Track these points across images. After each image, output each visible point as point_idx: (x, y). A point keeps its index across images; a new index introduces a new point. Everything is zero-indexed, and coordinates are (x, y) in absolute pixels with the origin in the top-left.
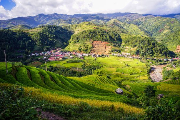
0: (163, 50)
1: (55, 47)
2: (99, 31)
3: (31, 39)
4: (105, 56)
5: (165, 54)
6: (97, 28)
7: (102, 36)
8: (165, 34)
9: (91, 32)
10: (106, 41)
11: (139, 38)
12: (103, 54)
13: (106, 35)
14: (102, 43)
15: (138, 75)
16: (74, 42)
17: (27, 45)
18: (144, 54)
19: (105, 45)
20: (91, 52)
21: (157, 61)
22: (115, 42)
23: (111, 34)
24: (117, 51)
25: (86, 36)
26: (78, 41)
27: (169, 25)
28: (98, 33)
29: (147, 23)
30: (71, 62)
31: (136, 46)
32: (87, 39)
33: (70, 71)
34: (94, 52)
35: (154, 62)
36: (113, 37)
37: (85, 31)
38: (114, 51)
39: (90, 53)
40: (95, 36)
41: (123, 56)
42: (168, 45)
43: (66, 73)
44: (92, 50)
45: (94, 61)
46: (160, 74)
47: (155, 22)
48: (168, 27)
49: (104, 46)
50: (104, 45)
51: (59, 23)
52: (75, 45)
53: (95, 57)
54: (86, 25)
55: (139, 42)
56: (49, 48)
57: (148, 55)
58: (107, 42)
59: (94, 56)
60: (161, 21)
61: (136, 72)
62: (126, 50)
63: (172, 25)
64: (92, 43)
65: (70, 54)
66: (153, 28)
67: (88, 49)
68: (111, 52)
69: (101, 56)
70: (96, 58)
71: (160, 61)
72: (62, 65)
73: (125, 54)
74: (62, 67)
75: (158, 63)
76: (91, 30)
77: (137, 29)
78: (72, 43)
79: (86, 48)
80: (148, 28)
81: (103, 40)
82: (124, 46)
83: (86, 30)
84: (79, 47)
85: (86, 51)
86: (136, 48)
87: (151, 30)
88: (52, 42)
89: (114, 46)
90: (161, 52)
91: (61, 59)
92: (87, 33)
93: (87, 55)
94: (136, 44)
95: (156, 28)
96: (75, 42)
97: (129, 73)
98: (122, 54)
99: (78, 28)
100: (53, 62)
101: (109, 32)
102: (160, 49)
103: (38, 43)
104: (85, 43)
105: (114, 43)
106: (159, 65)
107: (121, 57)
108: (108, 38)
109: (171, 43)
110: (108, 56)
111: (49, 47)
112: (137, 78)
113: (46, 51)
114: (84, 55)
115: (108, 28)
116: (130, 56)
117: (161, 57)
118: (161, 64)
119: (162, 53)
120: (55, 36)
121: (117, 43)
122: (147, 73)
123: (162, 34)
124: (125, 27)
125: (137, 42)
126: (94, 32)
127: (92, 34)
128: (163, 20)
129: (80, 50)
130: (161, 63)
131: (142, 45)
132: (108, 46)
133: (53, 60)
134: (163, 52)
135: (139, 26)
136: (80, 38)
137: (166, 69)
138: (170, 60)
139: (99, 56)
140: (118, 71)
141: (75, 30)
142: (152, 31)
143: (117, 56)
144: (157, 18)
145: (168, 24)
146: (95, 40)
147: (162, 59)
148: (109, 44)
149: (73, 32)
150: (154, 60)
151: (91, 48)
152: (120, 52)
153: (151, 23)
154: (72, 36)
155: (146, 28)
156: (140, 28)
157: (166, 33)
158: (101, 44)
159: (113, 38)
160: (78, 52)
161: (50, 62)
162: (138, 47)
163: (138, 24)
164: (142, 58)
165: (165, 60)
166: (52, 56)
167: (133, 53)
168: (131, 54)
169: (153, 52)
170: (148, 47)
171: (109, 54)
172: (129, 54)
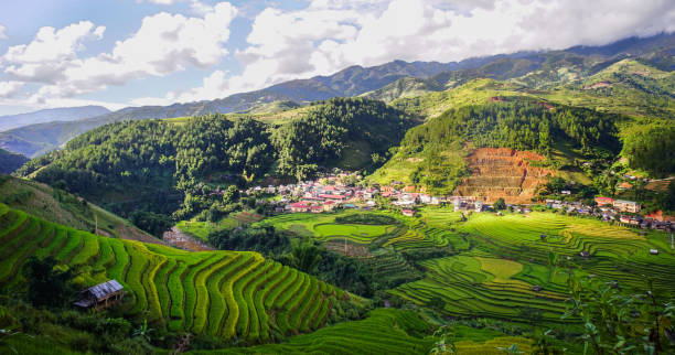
1: (337, 169)
2: (507, 109)
3: (268, 142)
4: (512, 209)
6: (504, 99)
7: (519, 128)
9: (473, 115)
10: (531, 148)
12: (503, 201)
13: (537, 124)
14: (512, 154)
16: (407, 151)
17: (248, 159)
19: (525, 162)
20: (456, 191)
22: (581, 151)
23: (566, 121)
24: (574, 192)
25: (451, 128)
26: (419, 150)
28: (503, 116)
30: (350, 222)
32: (452, 141)
34: (471, 191)
36: (572, 131)
37: (453, 112)
38: (560, 190)
39: (451, 194)
40: (489, 128)
41: (594, 214)
44: (461, 183)
45: (452, 227)
49: (519, 170)
50: (520, 164)
52: (406, 164)
53: (467, 212)
54: (476, 89)
56: (313, 172)
58: (534, 151)
59: (463, 205)
62: (623, 187)
64: (470, 155)
65: (371, 195)
67: (445, 179)
68: (547, 194)
69: (492, 211)
70: (470, 214)
72: (312, 229)
76: (474, 108)
79: (441, 176)
81: (520, 145)
83: (457, 108)
84: (415, 170)
85: (437, 184)
88: (330, 151)
89: (565, 168)
91: (328, 208)
93: (435, 201)
99: (442, 104)
101: (560, 110)
103: (285, 155)
104: (442, 154)
105: (571, 155)
108: (544, 135)
113: (303, 180)
114: (425, 199)
116: (632, 216)
120: (346, 130)
121: (589, 158)
126: (486, 114)
127: (474, 120)
129: (417, 180)
132: (536, 169)
136: (429, 136)
139: (485, 208)
140: (525, 275)
143: (564, 213)
146: (485, 146)
148: (545, 159)
149: (423, 118)
151: (461, 174)
152: (590, 194)
154: (409, 132)
158: (509, 159)
159: (572, 135)
160: (407, 187)
166: (307, 195)
167: (655, 200)
168: (643, 208)
171: (533, 200)
172: (632, 207)
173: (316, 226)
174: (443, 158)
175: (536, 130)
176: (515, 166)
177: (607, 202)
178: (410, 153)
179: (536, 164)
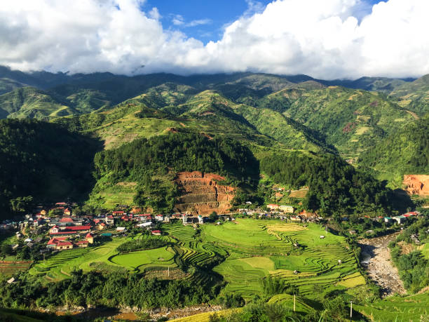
0: (376, 191)
2: (187, 140)
4: (224, 219)
5: (383, 202)
6: (179, 130)
8: (362, 138)
9: (167, 145)
10: (215, 171)
11: (307, 160)
12: (215, 213)
13: (211, 153)
14: (203, 176)
15: (337, 274)
16: (114, 176)
18: (332, 207)
19: (214, 182)
20: (175, 209)
21: (368, 227)
23: (226, 149)
24: (253, 202)
25: (153, 156)
26: (127, 174)
27: (367, 112)
28: (188, 146)
29: (305, 107)
30: (133, 250)
31: (303, 183)
32: (157, 167)
33: (146, 282)
34: (185, 208)
35: (360, 227)
37: (145, 140)
38: (246, 201)
39: (172, 211)
40: (181, 155)
41: (273, 217)
42: (377, 172)
43: (135, 290)
44: (177, 202)
45: (198, 239)
46: (388, 264)
47: (330, 104)
48: (366, 118)
49: (212, 189)
50: (211, 183)
51: (22, 103)
52: (120, 188)
53: (195, 225)
54: (136, 115)
55: (309, 171)
57: (343, 210)
58: (217, 173)
59: (189, 220)
60: (343, 99)
61: (330, 266)
62: (278, 196)
63: (375, 113)
64: (175, 178)
65: (113, 221)
66: (326, 119)
67: (164, 200)
68: (238, 205)
69: (211, 221)
70: (198, 226)
71: (377, 224)
72: (109, 263)
73: (279, 210)
74: (113, 270)
75: (372, 232)
76: (163, 138)
77: (283, 125)
78: (104, 180)
79: (160, 198)
80: (311, 119)
81: (207, 169)
82: (267, 183)
83: (148, 137)
84: (135, 194)
85: (161, 204)
86: (305, 190)
87: (321, 126)
89: (240, 185)
90: (372, 199)
91: (90, 240)
92: (155, 146)
93: (167, 219)
94: (303, 176)
95: (332, 122)
96: (116, 179)
97: (312, 269)
98: (269, 210)
99: (112, 128)
100: (68, 255)
101: (217, 140)
102: (368, 191)
104: (153, 178)
105: (239, 176)
106: (375, 236)
107: (272, 221)
108: (220, 161)
109: (386, 166)
110: (230, 220)
111: (30, 198)
112: (340, 283)
114: (159, 218)
115: (205, 124)
116: (293, 215)
117: (374, 214)
118: (380, 235)
119: (374, 202)
122: (356, 265)
123: (354, 140)
124: (248, 118)
125: (303, 171)
126: (176, 143)
127: (168, 149)
128: (348, 97)
129: (142, 203)
130: (379, 230)
131: (320, 182)
132: (222, 187)
133: (65, 248)
134: (377, 197)
135: (285, 113)
136: (132, 163)
137: (397, 248)
138: (398, 219)
139: (205, 220)
140: (280, 265)
141: (100, 133)
142: (325, 129)
143: (257, 218)
144: (332, 92)
145: (363, 108)
146: (183, 170)
147: (378, 219)
148: (225, 179)
151: (175, 195)
152: (261, 202)
153: (318, 106)
154: (97, 156)
155: (306, 120)
156: (290, 121)
157: (363, 135)
158: (202, 180)
159: (232, 158)
160: (134, 210)
161: (59, 257)
162: (311, 186)
163: (279, 106)
164: (329, 219)
165: (386, 220)
166: (54, 231)
167: (301, 204)
168: (295, 209)
169: (352, 200)
170: (336, 186)
171: (231, 210)
172: (291, 210)
173: (110, 259)
174: (157, 181)
175: (212, 156)
176: (208, 184)
177: (276, 207)
178: (119, 178)
179: (222, 183)
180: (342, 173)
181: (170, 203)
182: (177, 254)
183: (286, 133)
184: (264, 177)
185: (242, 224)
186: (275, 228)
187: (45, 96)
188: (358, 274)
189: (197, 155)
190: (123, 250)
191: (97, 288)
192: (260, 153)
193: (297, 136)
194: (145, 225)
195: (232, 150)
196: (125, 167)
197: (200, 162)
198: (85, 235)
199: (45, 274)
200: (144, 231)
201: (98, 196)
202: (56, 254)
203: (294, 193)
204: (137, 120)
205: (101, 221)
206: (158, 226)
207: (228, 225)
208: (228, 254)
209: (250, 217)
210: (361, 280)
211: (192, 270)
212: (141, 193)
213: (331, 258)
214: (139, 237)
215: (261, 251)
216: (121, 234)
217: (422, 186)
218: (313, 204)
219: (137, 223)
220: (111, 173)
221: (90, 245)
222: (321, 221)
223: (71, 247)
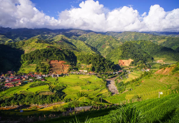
0: (111, 65)
2: (53, 50)
4: (65, 75)
5: (113, 68)
6: (50, 47)
7: (58, 55)
8: (107, 50)
9: (46, 52)
10: (62, 60)
11: (92, 56)
12: (63, 73)
13: (61, 54)
14: (58, 62)
15: (100, 90)
16: (28, 62)
18: (99, 70)
19: (62, 63)
20: (49, 73)
21: (109, 75)
23: (66, 53)
24: (75, 69)
25: (41, 55)
26: (33, 62)
27: (109, 42)
28: (53, 52)
29: (91, 40)
31: (90, 63)
32: (43, 59)
33: (40, 96)
34: (53, 72)
35: (107, 76)
37: (39, 50)
40: (51, 55)
41: (81, 74)
42: (112, 59)
43: (36, 99)
45: (57, 82)
46: (114, 86)
47: (98, 39)
48: (109, 44)
50: (61, 64)
52: (30, 66)
53: (56, 77)
54: (36, 42)
55: (92, 59)
57: (102, 71)
59: (54, 76)
60: (102, 38)
62: (83, 67)
63: (111, 42)
64: (49, 63)
65: (28, 77)
66: (97, 44)
67: (46, 70)
68: (70, 70)
69: (61, 76)
70: (57, 78)
71: (111, 75)
72: (27, 91)
73: (83, 72)
74: (28, 93)
75: (110, 77)
76: (45, 49)
77: (84, 45)
78: (25, 63)
79: (44, 69)
80: (93, 44)
81: (60, 59)
82: (79, 63)
83: (40, 49)
84: (36, 68)
85: (44, 71)
86: (91, 65)
87: (96, 46)
89: (71, 64)
91: (20, 84)
92: (42, 52)
93: (47, 76)
94: (90, 61)
95: (99, 44)
96: (29, 63)
97: (93, 89)
98: (80, 72)
99: (27, 46)
100: (12, 89)
101: (63, 50)
102: (109, 65)
104: (42, 63)
105: (70, 61)
106: (111, 78)
107: (81, 75)
108: (64, 57)
109: (114, 58)
110: (68, 75)
112: (100, 92)
114: (44, 76)
115: (59, 45)
116: (87, 73)
117: (110, 72)
118: (112, 77)
119: (110, 68)
122: (105, 87)
123: (105, 50)
124: (73, 43)
125: (90, 59)
126: (49, 51)
127: (47, 53)
128: (103, 37)
129: (38, 71)
131: (95, 63)
133: (11, 86)
135: (85, 42)
136: (34, 58)
137: (116, 81)
138: (117, 73)
139: (59, 76)
140: (83, 88)
141: (23, 48)
142: (97, 47)
143: (76, 74)
144: (99, 35)
145: (108, 40)
146: (52, 60)
147: (112, 73)
148: (66, 62)
149: (22, 50)
150: (107, 74)
151: (49, 68)
152: (77, 69)
153: (95, 40)
154: (22, 56)
155: (91, 44)
156: (87, 44)
157: (108, 49)
158: (58, 63)
159: (68, 56)
160: (35, 73)
161: (9, 90)
162: (93, 64)
163: (83, 40)
164: (98, 74)
165: (114, 73)
166: (7, 81)
167: (89, 69)
168: (88, 71)
169: (104, 68)
170: (100, 64)
171: (68, 72)
172: (87, 71)
173: (27, 89)
174: (43, 64)
175: (61, 55)
176: (60, 64)
177: (82, 71)
178: (30, 63)
179: (65, 64)
180: (102, 59)
181: (48, 71)
182: (50, 87)
183: (85, 48)
184: (78, 61)
185: (71, 76)
186: (81, 77)
187: (3, 36)
188: (106, 89)
189: (56, 55)
190: (32, 86)
191: (23, 99)
192: (77, 54)
193: (88, 49)
194: (39, 78)
195: (68, 53)
196: (32, 59)
197: (57, 57)
198: (18, 82)
199: (4, 96)
200: (39, 80)
201: (23, 69)
202: (8, 89)
203: (88, 66)
204: (36, 44)
205: (24, 77)
206: (44, 78)
207: (67, 77)
208: (67, 86)
209: (74, 74)
210: (107, 91)
211: (55, 91)
212: (38, 67)
213: (98, 85)
214: (37, 82)
215: (78, 84)
216: (31, 81)
217: (123, 63)
218: (93, 69)
219: (36, 77)
220: (27, 61)
221: (20, 85)
222: (96, 74)
223: (13, 86)
